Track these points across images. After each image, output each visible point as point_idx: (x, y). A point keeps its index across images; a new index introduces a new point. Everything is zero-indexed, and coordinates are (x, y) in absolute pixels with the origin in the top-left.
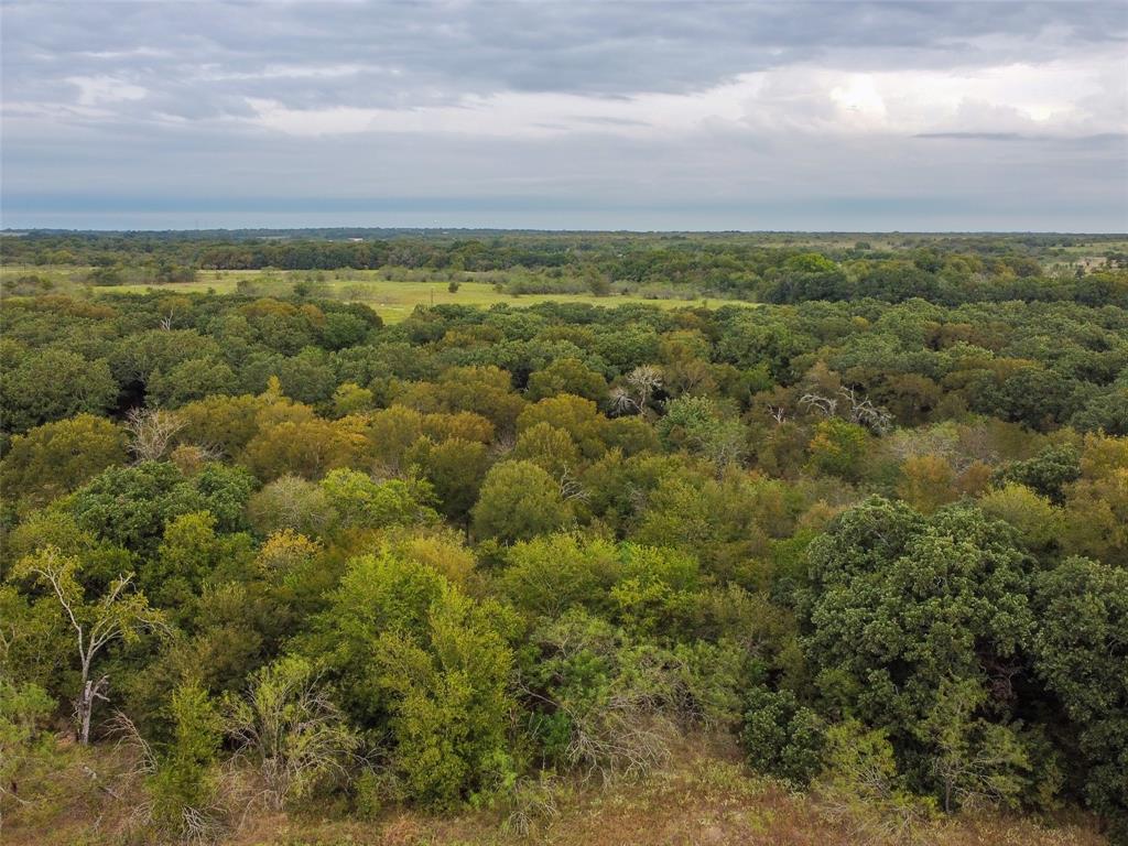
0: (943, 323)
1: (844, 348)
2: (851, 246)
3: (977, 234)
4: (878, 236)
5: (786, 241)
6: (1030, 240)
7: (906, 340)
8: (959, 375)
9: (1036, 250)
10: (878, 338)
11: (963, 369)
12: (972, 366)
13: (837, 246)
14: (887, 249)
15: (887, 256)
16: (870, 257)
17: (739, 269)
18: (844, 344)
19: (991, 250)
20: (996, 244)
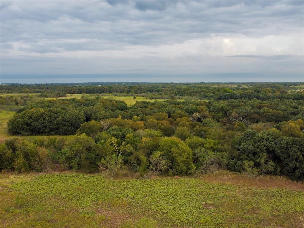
0: (261, 104)
1: (239, 109)
2: (236, 86)
3: (271, 83)
4: (243, 83)
5: (218, 85)
6: (285, 84)
7: (253, 107)
8: (264, 114)
9: (287, 87)
10: (246, 107)
11: (265, 113)
12: (268, 112)
13: (232, 86)
14: (246, 87)
15: (246, 89)
16: (242, 89)
17: (208, 93)
18: (238, 108)
19: (274, 87)
20: (276, 85)
